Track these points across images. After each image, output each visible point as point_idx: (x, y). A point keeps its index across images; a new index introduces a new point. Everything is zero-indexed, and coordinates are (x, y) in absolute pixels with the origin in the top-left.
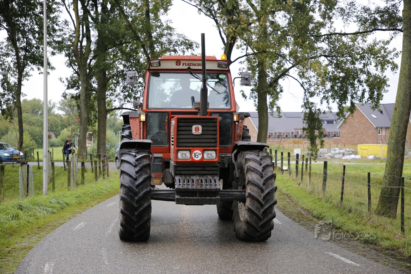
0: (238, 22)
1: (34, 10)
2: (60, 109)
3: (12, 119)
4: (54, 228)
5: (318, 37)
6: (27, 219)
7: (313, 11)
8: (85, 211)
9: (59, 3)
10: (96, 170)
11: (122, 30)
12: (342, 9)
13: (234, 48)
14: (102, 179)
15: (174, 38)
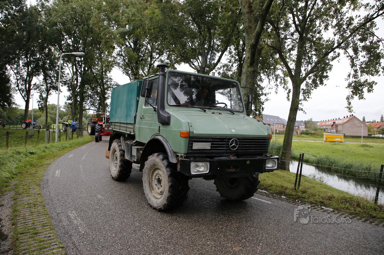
1: (55, 68)
2: (63, 108)
3: (43, 111)
4: (60, 156)
6: (49, 152)
9: (66, 66)
10: (78, 133)
11: (91, 78)
14: (80, 137)
15: (113, 83)
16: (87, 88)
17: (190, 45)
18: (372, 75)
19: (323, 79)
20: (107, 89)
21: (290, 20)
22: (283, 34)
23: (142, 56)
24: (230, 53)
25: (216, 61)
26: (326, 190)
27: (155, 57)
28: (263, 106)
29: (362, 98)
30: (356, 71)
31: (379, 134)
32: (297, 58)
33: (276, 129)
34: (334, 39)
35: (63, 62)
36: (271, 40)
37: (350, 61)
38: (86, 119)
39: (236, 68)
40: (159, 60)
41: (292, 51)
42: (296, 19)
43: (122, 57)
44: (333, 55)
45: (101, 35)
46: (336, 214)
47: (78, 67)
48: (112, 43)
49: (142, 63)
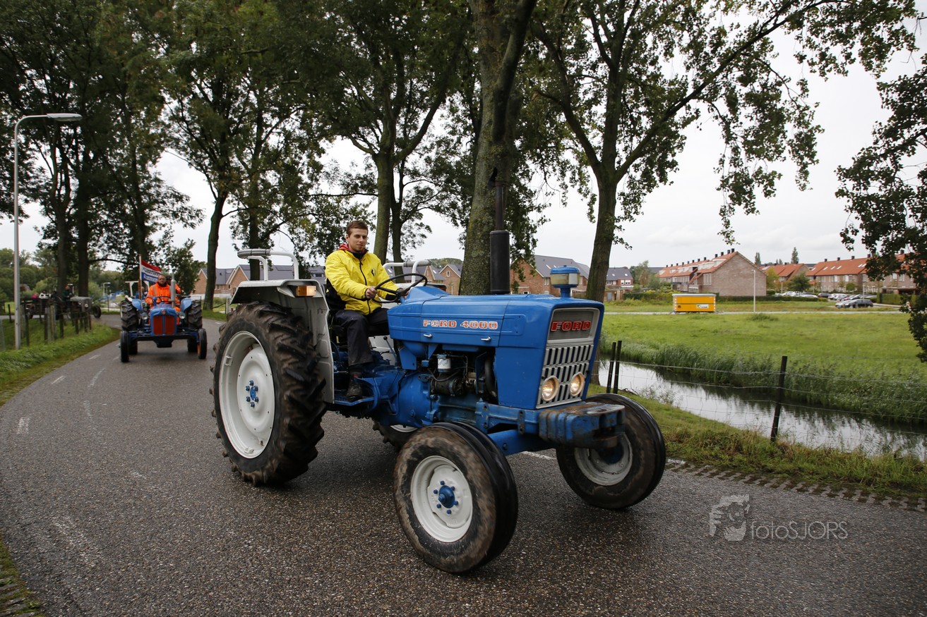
0: (230, 178)
1: (4, 155)
2: (34, 259)
4: (29, 383)
5: (307, 197)
7: (302, 172)
8: (65, 364)
9: (34, 150)
10: (77, 322)
11: (106, 180)
12: (327, 173)
13: (226, 203)
14: (83, 331)
15: (163, 190)
16: (96, 205)
17: (356, 94)
18: (770, 159)
19: (668, 170)
20: (150, 205)
21: (586, 33)
22: (572, 65)
23: (235, 122)
24: (453, 110)
25: (418, 131)
26: (680, 421)
27: (268, 123)
28: (535, 236)
29: (753, 210)
30: (735, 150)
31: (790, 289)
32: (605, 123)
34: (685, 78)
35: (27, 138)
36: (549, 80)
37: (721, 128)
38: (100, 283)
39: (469, 147)
40: (279, 130)
41: (594, 106)
42: (601, 32)
43: (185, 125)
44: (685, 115)
45: (127, 67)
46: (691, 471)
47: (67, 152)
48: (157, 89)
49: (238, 138)
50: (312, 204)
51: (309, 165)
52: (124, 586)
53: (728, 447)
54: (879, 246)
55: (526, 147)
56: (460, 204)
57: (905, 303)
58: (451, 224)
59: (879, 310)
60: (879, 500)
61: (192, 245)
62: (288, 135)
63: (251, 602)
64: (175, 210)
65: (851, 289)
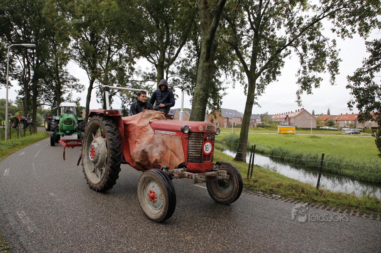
0: (96, 72)
1: (4, 60)
2: (15, 103)
4: (10, 154)
5: (128, 81)
7: (126, 71)
8: (25, 147)
9: (16, 58)
10: (31, 130)
11: (45, 72)
12: (136, 72)
13: (94, 83)
14: (34, 134)
15: (69, 77)
16: (41, 82)
17: (150, 40)
18: (319, 72)
19: (276, 75)
20: (63, 83)
21: (245, 17)
22: (239, 30)
23: (99, 50)
24: (189, 48)
25: (174, 55)
26: (279, 179)
27: (113, 50)
28: (222, 100)
29: (310, 93)
30: (305, 68)
31: (326, 126)
32: (252, 55)
33: (235, 122)
34: (285, 37)
35: (13, 54)
36: (229, 36)
37: (299, 58)
38: (41, 114)
39: (195, 63)
40: (117, 54)
41: (247, 47)
42: (252, 17)
43: (78, 50)
44: (285, 52)
45: (55, 26)
46: (283, 200)
47: (30, 60)
48: (67, 35)
49: (100, 56)
50: (130, 84)
51: (129, 68)
52: (44, 241)
53: (298, 190)
54: (364, 109)
55: (219, 63)
56: (191, 86)
57: (374, 133)
58: (187, 94)
59: (363, 135)
60: (361, 215)
61: (80, 100)
62: (121, 56)
63: (97, 249)
64: (73, 85)
65: (352, 126)
